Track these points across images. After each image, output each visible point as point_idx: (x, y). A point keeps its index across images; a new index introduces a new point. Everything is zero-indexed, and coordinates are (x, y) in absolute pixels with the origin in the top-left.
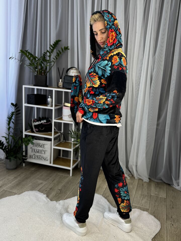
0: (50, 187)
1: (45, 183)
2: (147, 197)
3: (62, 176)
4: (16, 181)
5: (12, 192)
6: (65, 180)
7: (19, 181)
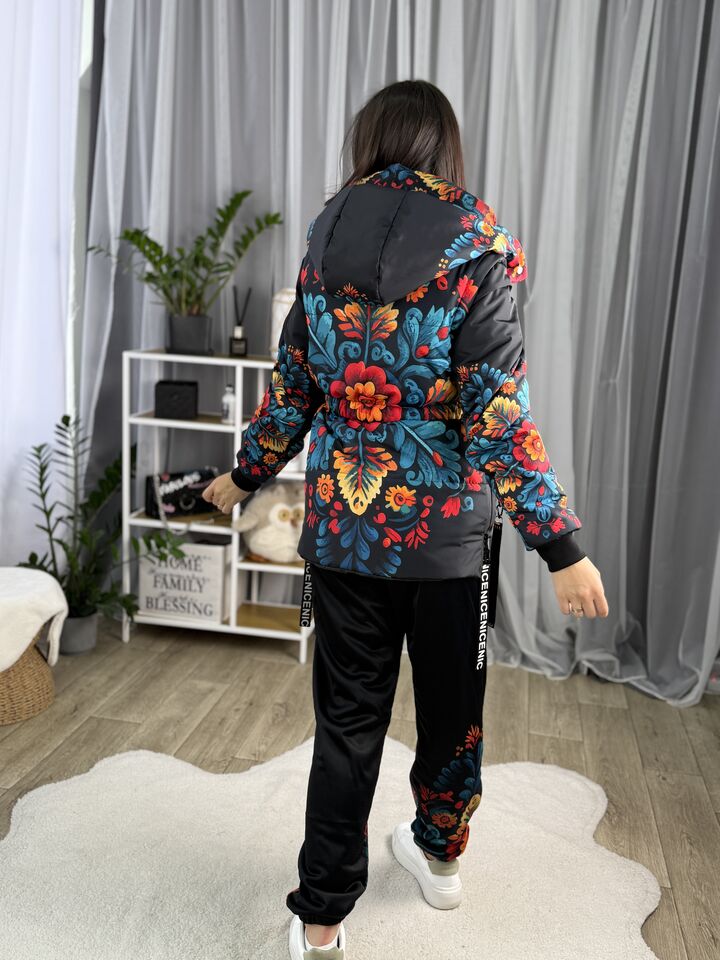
0: (245, 699)
1: (222, 688)
2: (568, 709)
3: (273, 664)
4: (120, 687)
5: (121, 722)
6: (287, 676)
7: (130, 687)
